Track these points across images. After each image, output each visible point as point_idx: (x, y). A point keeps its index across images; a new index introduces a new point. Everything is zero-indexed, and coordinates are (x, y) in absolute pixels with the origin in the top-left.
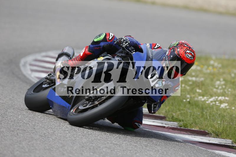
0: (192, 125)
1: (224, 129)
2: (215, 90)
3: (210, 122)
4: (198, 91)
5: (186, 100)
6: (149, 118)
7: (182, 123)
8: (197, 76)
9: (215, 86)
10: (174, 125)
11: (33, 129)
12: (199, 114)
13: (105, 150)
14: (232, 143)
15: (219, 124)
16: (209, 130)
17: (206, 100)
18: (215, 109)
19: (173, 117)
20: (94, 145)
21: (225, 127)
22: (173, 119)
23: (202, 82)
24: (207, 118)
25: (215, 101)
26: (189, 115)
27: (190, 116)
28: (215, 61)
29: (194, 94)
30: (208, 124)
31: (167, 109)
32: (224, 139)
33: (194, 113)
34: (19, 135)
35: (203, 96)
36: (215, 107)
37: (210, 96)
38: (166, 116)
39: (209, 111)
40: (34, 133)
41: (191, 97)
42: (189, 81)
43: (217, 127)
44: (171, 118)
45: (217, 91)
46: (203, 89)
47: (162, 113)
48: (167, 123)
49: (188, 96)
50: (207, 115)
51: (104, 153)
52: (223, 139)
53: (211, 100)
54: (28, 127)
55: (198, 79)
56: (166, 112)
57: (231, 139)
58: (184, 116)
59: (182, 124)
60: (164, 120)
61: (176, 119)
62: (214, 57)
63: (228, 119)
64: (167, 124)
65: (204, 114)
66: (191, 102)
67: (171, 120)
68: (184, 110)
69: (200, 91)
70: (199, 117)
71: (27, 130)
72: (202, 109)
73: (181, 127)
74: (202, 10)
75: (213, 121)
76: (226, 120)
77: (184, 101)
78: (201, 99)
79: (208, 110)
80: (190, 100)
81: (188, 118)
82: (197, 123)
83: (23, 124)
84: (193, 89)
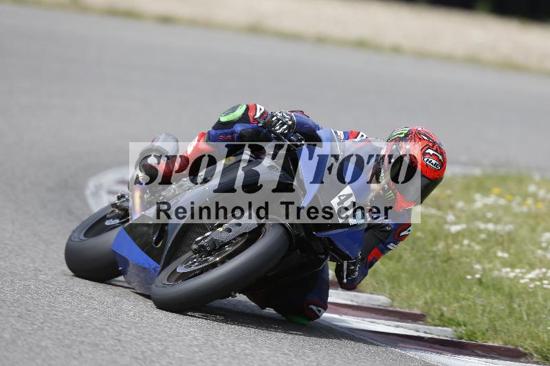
0: (488, 334)
2: (540, 252)
3: (528, 326)
4: (500, 254)
5: (473, 275)
6: (387, 317)
7: (462, 329)
8: (497, 221)
9: (541, 242)
10: (445, 334)
11: (116, 342)
12: (502, 309)
16: (526, 345)
17: (520, 275)
18: (540, 299)
19: (442, 315)
22: (443, 321)
23: (509, 233)
24: (521, 319)
25: (541, 280)
26: (480, 312)
27: (482, 315)
28: (539, 185)
29: (490, 262)
30: (525, 333)
31: (428, 296)
33: (492, 305)
34: (84, 355)
35: (513, 267)
36: (540, 293)
37: (527, 267)
38: (425, 314)
39: (526, 301)
40: (119, 350)
41: (484, 269)
42: (480, 231)
43: (546, 340)
44: (436, 317)
45: (545, 256)
46: (512, 251)
47: (417, 306)
48: (429, 329)
49: (478, 267)
50: (521, 310)
53: (532, 275)
54: (104, 337)
55: (499, 227)
56: (426, 303)
58: (468, 314)
59: (464, 332)
60: (421, 322)
61: (450, 319)
62: (537, 177)
64: (427, 331)
65: (514, 309)
66: (484, 280)
67: (437, 322)
68: (468, 300)
69: (506, 255)
70: (504, 316)
71: (103, 345)
72: (511, 297)
73: (461, 338)
75: (535, 324)
77: (469, 277)
78: (507, 273)
79: (523, 300)
80: (482, 275)
81: (477, 317)
82: (498, 329)
83: (93, 329)
84: (488, 250)
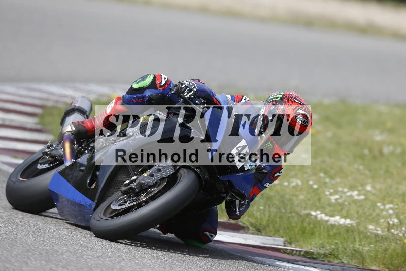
1: (270, 219)
13: (67, 256)
14: (285, 243)
15: (262, 211)
20: (47, 248)
21: (272, 216)
32: (271, 237)
43: (259, 216)
51: (64, 262)
52: (268, 236)
57: (282, 237)
63: (277, 203)
74: (231, 14)
76: (273, 205)
